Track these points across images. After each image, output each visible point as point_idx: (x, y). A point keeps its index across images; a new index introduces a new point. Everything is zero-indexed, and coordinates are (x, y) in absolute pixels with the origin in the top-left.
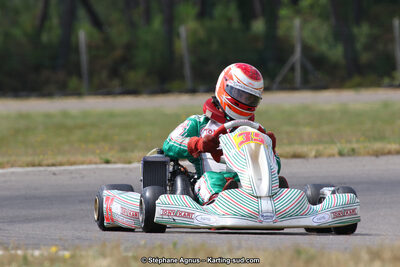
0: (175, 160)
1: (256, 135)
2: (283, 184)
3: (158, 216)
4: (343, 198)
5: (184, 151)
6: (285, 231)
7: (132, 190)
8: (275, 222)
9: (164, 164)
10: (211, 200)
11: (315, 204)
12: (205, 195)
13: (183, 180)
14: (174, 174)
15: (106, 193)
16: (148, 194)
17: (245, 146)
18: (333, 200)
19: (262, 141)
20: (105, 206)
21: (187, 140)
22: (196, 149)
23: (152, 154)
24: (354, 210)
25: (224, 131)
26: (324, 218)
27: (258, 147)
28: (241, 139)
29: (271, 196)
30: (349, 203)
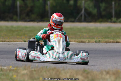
0: (38, 41)
1: (60, 35)
3: (30, 57)
4: (84, 54)
5: (41, 38)
6: (67, 63)
8: (63, 60)
9: (35, 42)
10: (46, 54)
13: (40, 47)
15: (18, 50)
16: (28, 51)
17: (57, 38)
18: (82, 55)
19: (62, 37)
20: (17, 54)
21: (42, 35)
22: (44, 37)
23: (31, 39)
24: (87, 58)
25: (52, 33)
26: (78, 60)
28: (56, 36)
29: (63, 53)
30: (86, 56)
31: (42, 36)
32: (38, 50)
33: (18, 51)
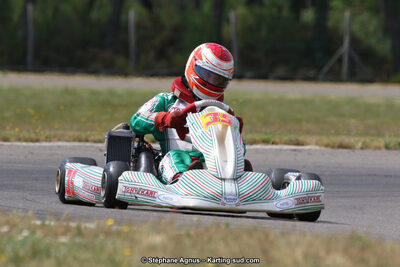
0: (140, 135)
1: (224, 116)
2: (248, 167)
3: (120, 193)
4: (308, 184)
5: (151, 126)
6: (248, 214)
7: (95, 164)
8: (237, 205)
9: (129, 140)
11: (278, 189)
12: (168, 174)
13: (147, 157)
14: (139, 150)
15: (68, 165)
16: (111, 169)
17: (212, 127)
18: (298, 186)
19: (230, 123)
20: (66, 179)
21: (155, 115)
23: (118, 129)
24: (318, 197)
25: (193, 110)
26: (287, 204)
27: (225, 128)
28: (208, 119)
29: (236, 179)
30: (314, 190)
31: (156, 118)
32: (142, 168)
33: (70, 171)
